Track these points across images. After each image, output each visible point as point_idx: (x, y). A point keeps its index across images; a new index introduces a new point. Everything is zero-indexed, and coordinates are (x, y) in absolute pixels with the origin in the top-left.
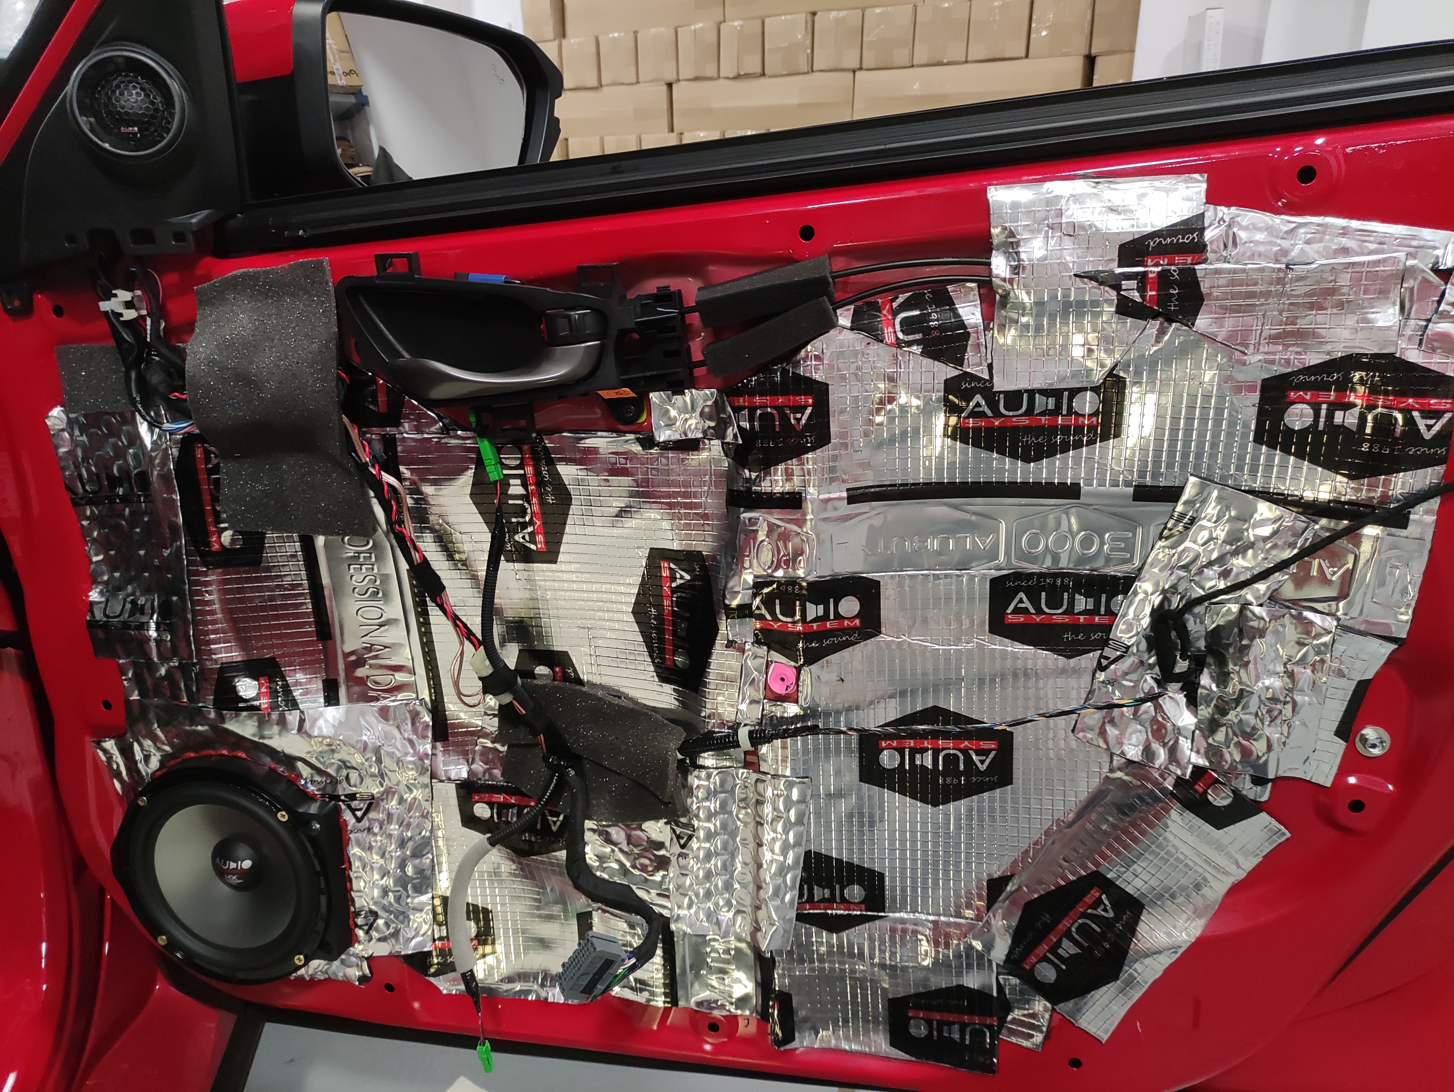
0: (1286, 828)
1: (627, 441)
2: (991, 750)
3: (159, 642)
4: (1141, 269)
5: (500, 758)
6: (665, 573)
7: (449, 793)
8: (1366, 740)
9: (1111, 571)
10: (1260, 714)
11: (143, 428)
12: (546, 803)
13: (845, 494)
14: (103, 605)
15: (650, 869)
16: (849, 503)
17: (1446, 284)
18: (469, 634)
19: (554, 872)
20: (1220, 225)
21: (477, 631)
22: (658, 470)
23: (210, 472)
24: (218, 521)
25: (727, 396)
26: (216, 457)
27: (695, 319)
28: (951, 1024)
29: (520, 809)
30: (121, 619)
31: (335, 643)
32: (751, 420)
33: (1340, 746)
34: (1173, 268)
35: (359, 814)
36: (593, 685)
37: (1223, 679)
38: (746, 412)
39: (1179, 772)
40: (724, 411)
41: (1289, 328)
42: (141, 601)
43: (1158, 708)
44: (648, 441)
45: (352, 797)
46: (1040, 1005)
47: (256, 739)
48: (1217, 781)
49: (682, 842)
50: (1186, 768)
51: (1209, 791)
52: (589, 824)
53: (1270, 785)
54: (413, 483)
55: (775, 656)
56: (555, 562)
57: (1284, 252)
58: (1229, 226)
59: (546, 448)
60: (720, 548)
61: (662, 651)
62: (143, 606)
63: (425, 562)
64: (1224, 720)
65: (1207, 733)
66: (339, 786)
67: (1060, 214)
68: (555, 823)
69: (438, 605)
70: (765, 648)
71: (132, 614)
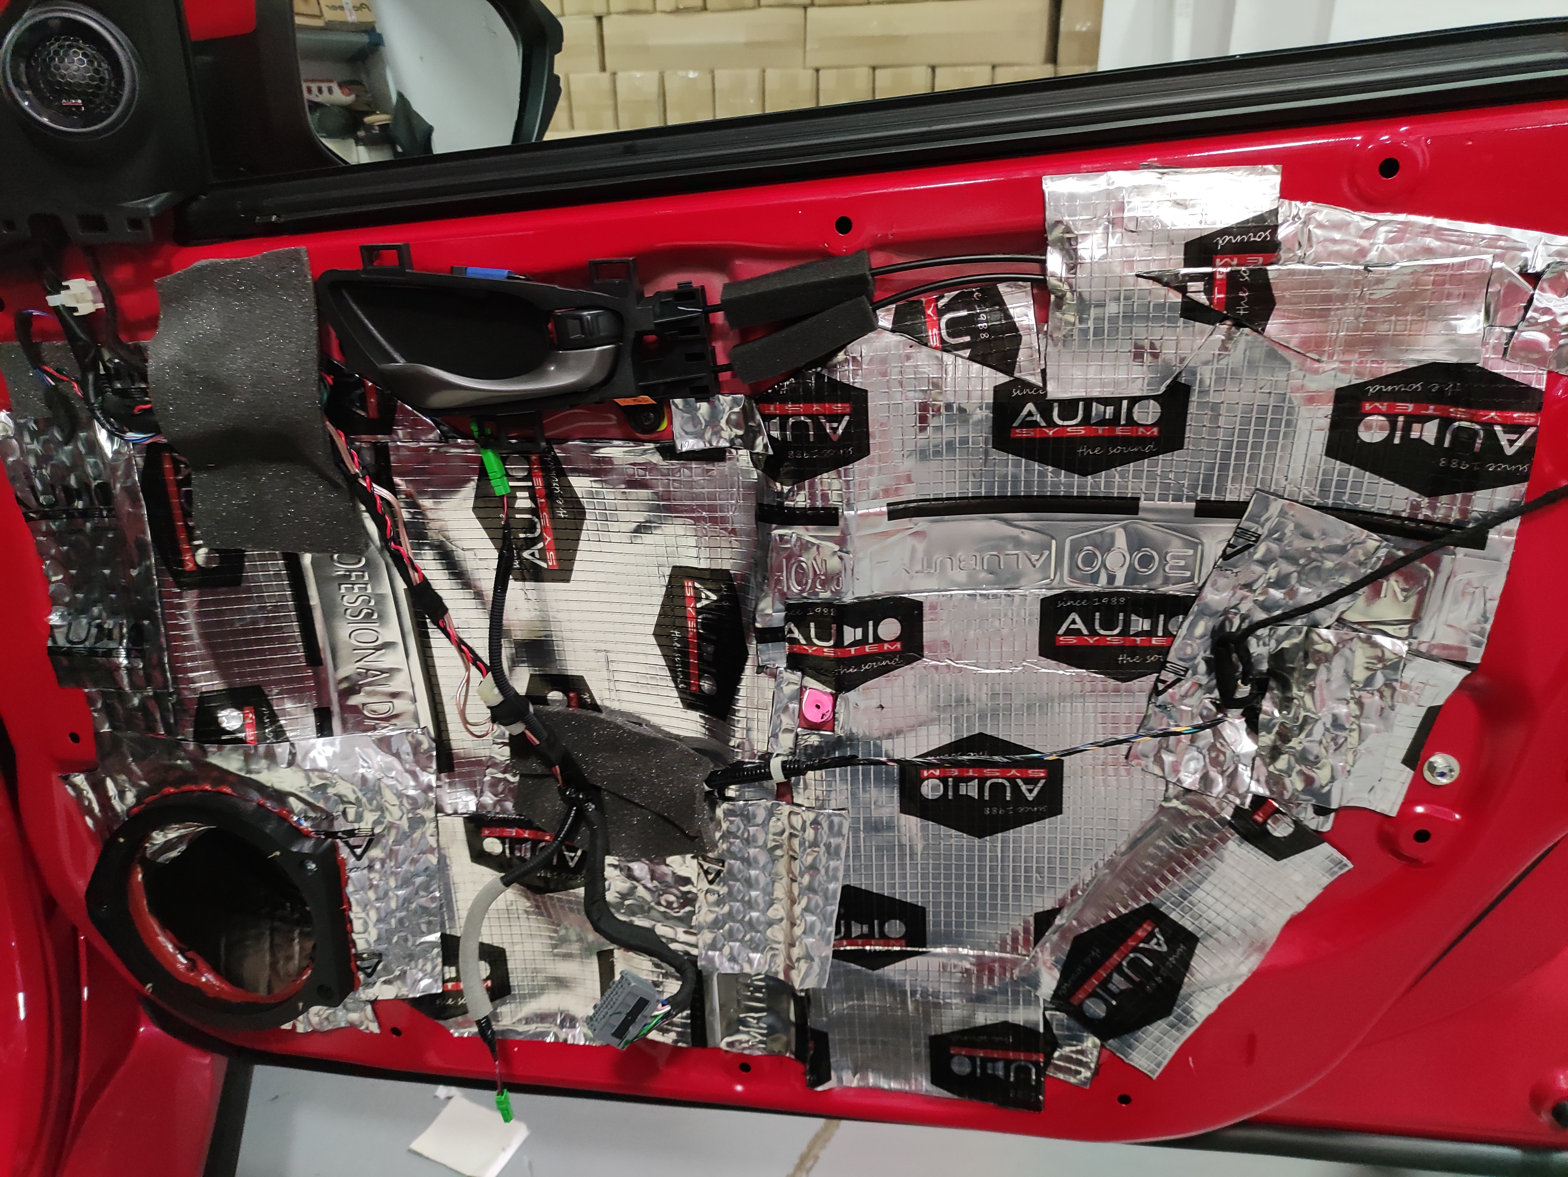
0: (1349, 858)
1: (645, 450)
2: (1040, 779)
3: (130, 670)
4: (1208, 270)
5: (511, 790)
6: (689, 593)
7: (456, 828)
8: (1435, 768)
9: (1171, 590)
10: (1324, 741)
11: (102, 435)
12: (564, 839)
13: (885, 509)
14: (65, 630)
15: (675, 905)
16: (889, 519)
17: (1535, 288)
18: (476, 660)
19: (571, 910)
20: (1294, 222)
21: (484, 654)
22: (680, 481)
23: (180, 484)
24: (191, 538)
25: (757, 404)
26: (186, 467)
27: (719, 318)
28: (995, 1061)
29: (535, 843)
30: (87, 644)
31: (326, 670)
32: (783, 428)
33: (1408, 774)
34: (1243, 268)
35: (359, 851)
36: (612, 712)
37: (1285, 703)
38: (776, 420)
39: (1238, 801)
40: (753, 418)
41: (1366, 334)
42: (109, 624)
43: (1217, 735)
44: (669, 451)
45: (351, 833)
46: (1091, 1042)
47: (243, 774)
48: (1277, 811)
49: (711, 877)
50: (1245, 797)
51: (1269, 821)
52: (609, 860)
53: (1332, 815)
54: (409, 495)
55: (810, 682)
56: (568, 580)
57: (1363, 252)
58: (1305, 223)
59: (556, 458)
60: (749, 567)
61: (687, 676)
62: (110, 631)
63: (425, 582)
64: (1285, 748)
65: (1268, 760)
66: (336, 823)
67: (1121, 208)
68: (572, 858)
69: (439, 627)
70: (799, 673)
71: (98, 639)
